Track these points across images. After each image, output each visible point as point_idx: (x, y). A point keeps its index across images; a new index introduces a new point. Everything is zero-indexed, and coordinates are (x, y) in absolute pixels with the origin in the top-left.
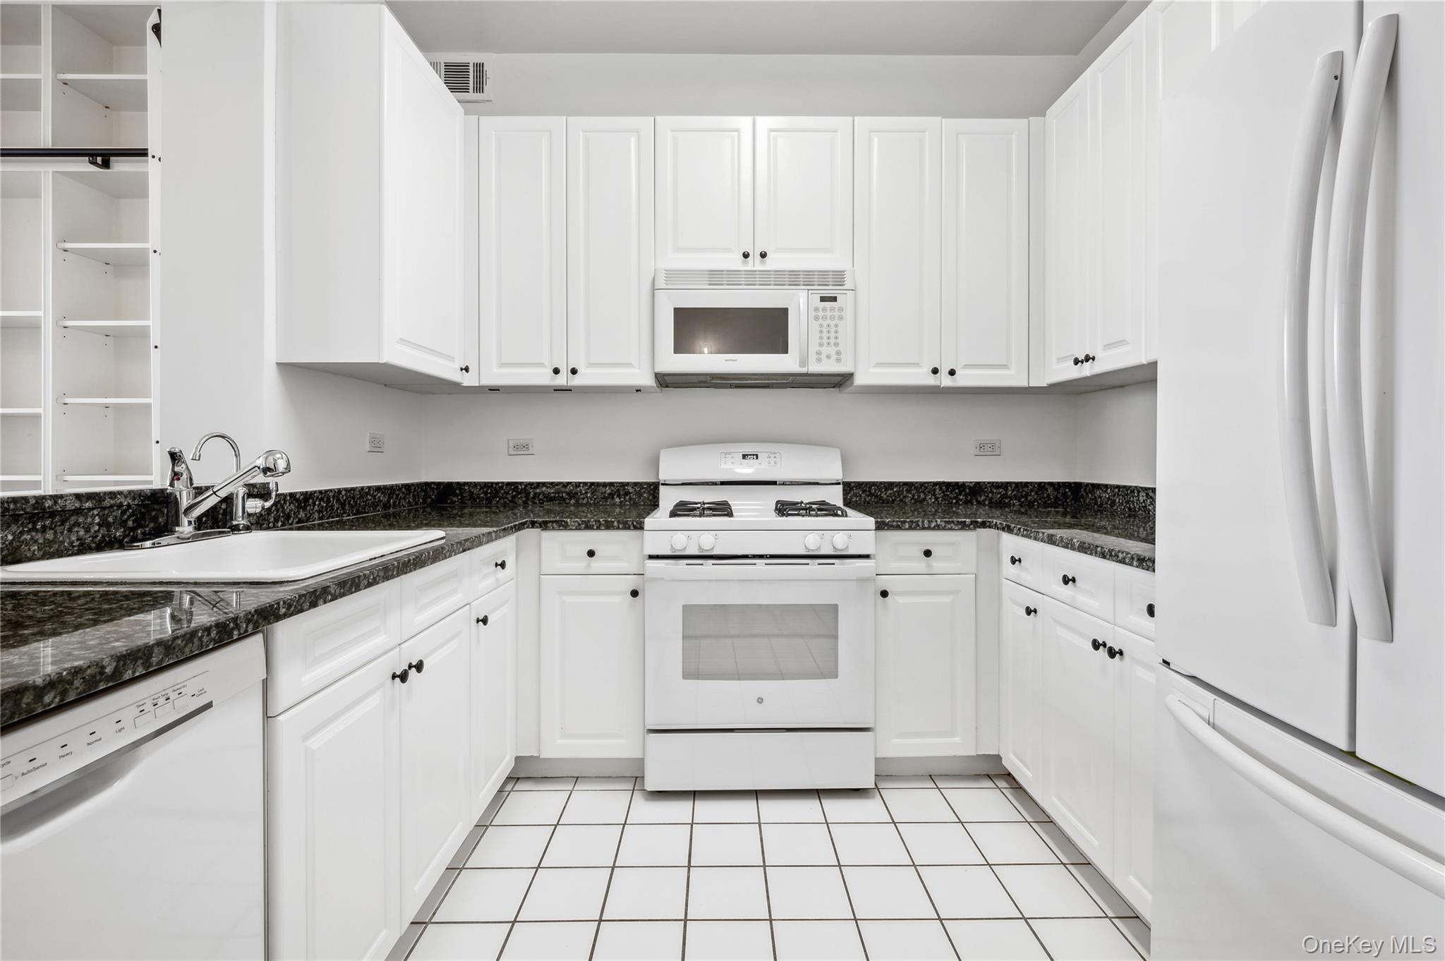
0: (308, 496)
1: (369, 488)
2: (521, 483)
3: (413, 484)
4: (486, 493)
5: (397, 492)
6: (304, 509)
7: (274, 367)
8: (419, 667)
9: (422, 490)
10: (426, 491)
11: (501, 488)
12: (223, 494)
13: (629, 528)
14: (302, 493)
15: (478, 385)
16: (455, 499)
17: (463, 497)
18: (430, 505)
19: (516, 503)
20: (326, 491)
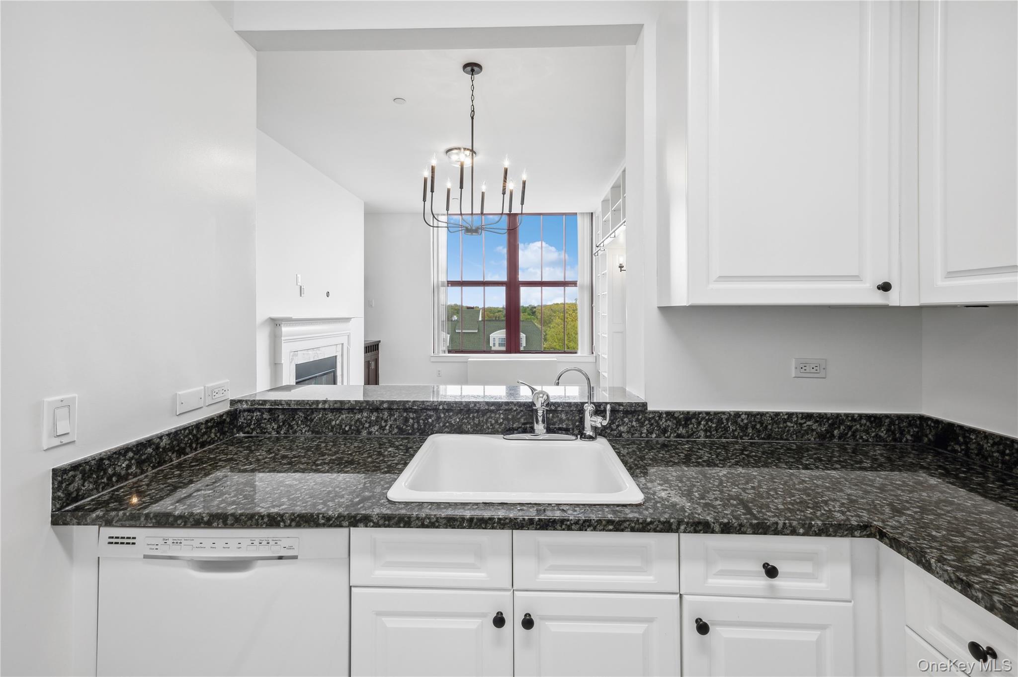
0: (690, 416)
4: (1001, 453)
6: (685, 426)
7: (657, 310)
15: (918, 305)
16: (958, 448)
17: (968, 448)
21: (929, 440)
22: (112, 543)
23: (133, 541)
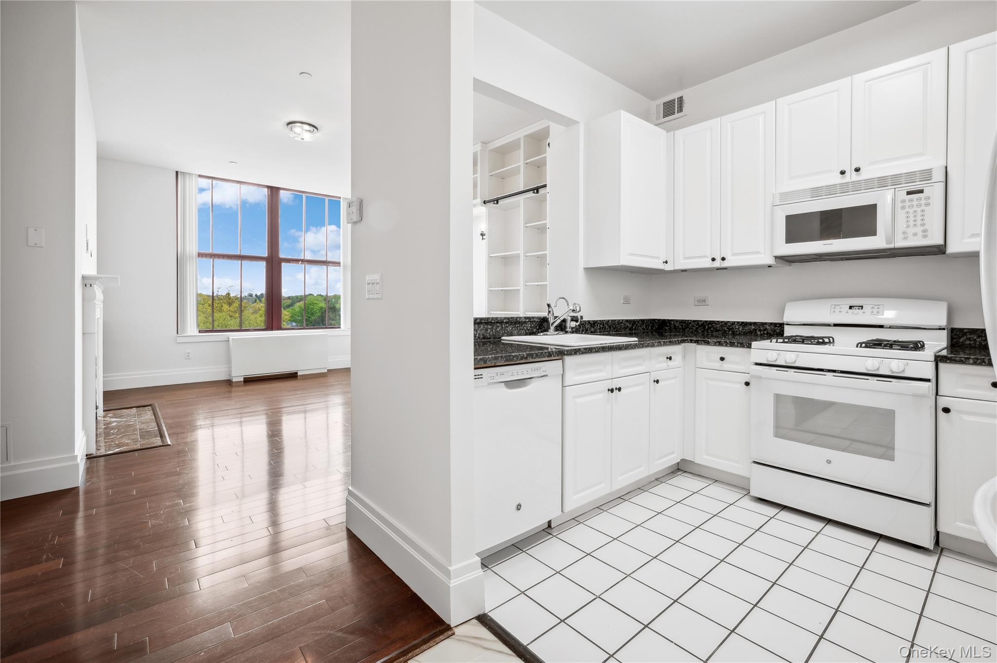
0: (595, 322)
1: (622, 320)
2: (701, 321)
3: (645, 320)
4: (682, 326)
5: (637, 323)
6: (593, 327)
7: (583, 269)
8: (619, 389)
9: (651, 323)
10: (653, 323)
11: (690, 323)
12: (562, 319)
13: (743, 347)
14: (593, 321)
15: (673, 269)
16: (667, 328)
17: (670, 327)
18: (655, 331)
19: (698, 332)
20: (603, 321)
21: (656, 328)
22: (481, 375)
23: (481, 376)
